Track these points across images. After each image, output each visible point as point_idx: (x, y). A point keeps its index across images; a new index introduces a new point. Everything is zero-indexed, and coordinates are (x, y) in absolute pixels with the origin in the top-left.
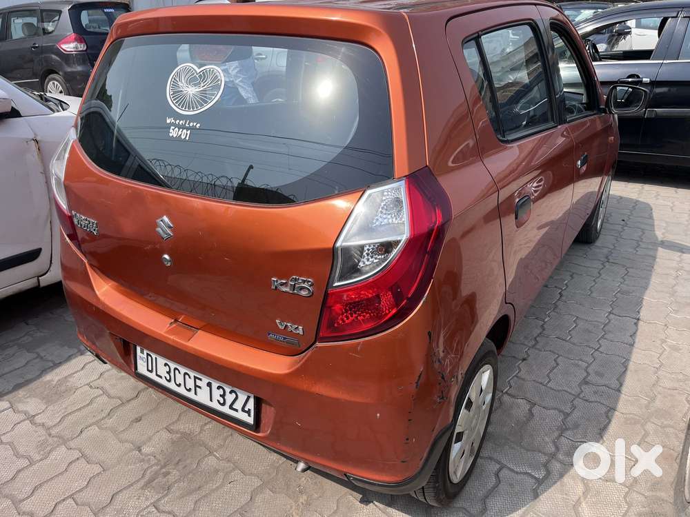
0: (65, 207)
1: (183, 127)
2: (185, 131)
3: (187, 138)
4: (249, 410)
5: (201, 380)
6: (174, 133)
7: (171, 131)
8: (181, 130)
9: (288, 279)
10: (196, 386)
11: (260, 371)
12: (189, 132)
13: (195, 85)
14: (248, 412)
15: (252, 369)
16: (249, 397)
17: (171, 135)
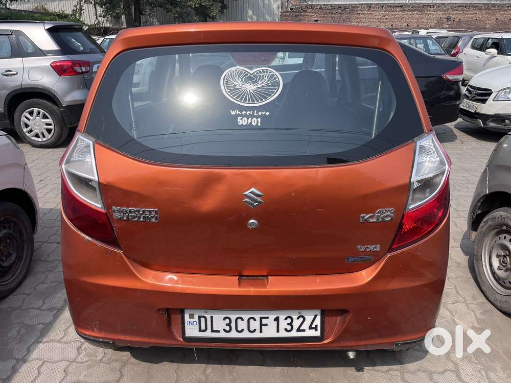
0: (100, 206)
1: (252, 116)
2: (255, 119)
3: (259, 125)
4: (316, 326)
5: (267, 318)
6: (243, 122)
7: (239, 120)
8: (250, 119)
9: (374, 213)
10: (262, 325)
11: (344, 288)
12: (259, 120)
13: (253, 83)
14: (316, 328)
15: (337, 289)
16: (316, 316)
17: (240, 124)
